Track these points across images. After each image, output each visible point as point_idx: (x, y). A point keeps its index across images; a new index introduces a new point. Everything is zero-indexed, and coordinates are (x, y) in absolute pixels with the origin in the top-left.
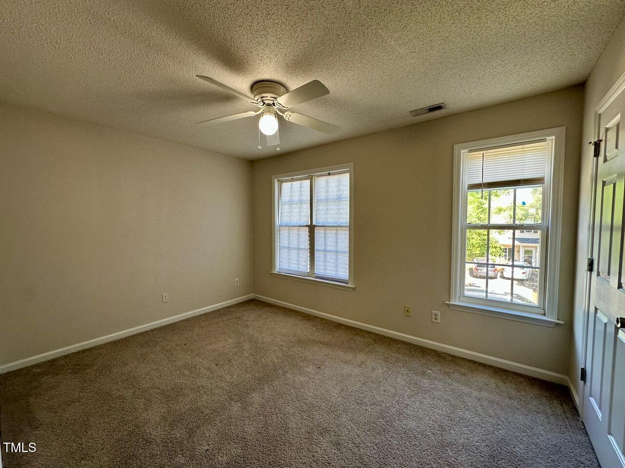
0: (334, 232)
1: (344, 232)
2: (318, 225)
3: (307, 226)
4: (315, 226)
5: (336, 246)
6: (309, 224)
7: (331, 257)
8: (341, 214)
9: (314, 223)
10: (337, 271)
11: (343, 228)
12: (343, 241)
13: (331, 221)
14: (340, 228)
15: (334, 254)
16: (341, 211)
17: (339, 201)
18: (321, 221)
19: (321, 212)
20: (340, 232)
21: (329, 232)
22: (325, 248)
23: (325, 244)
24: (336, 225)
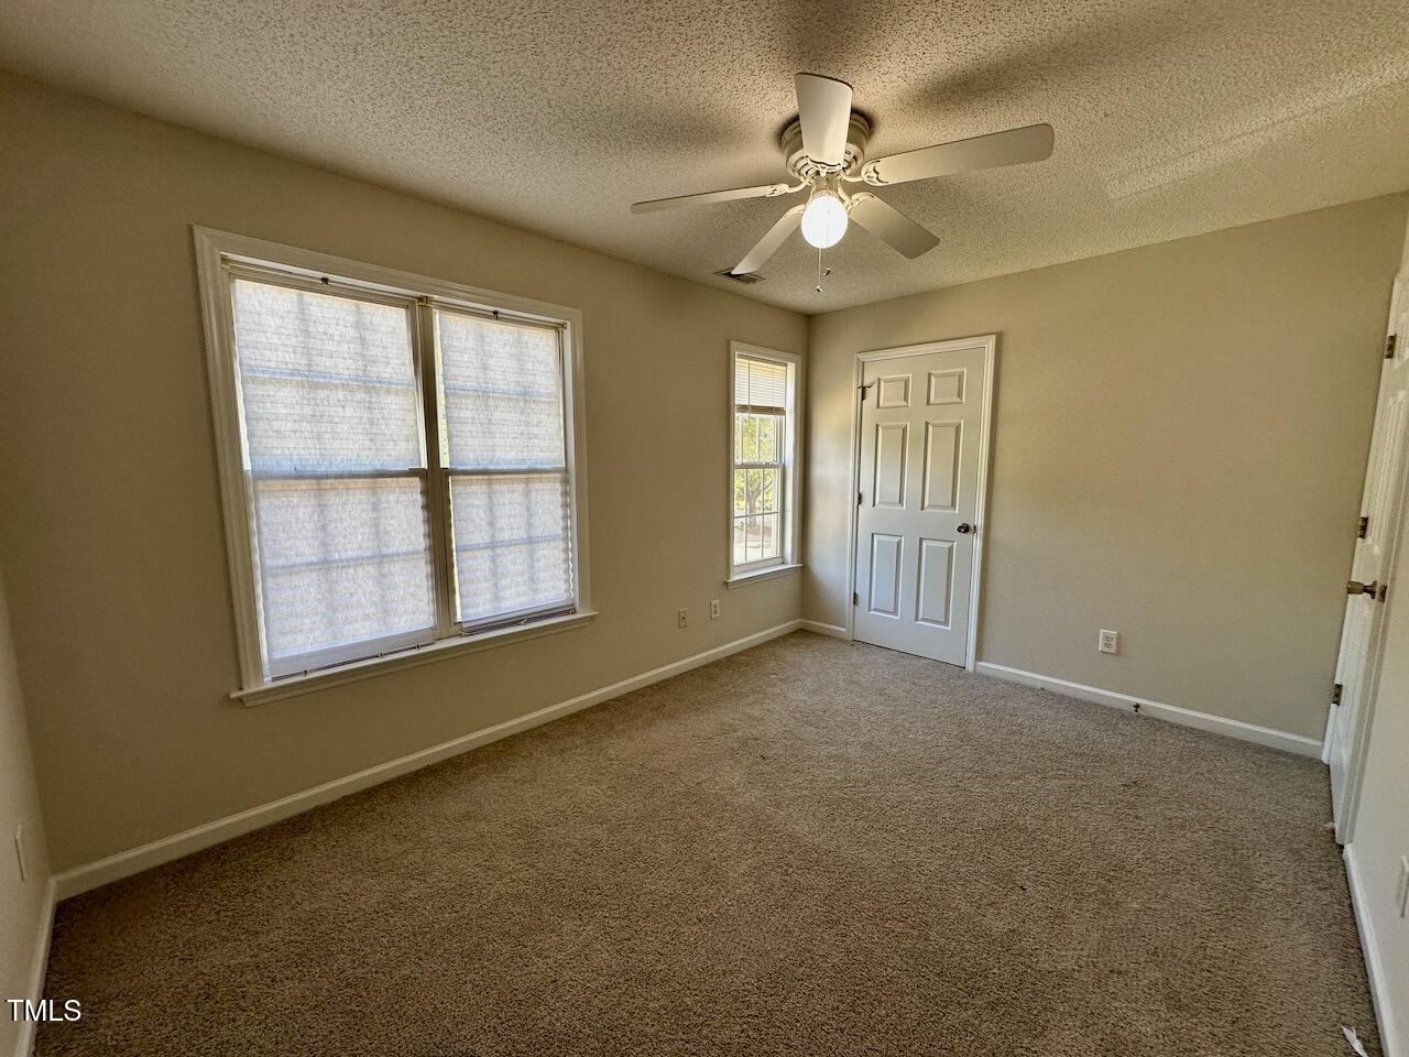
0: (520, 487)
1: (549, 486)
2: (459, 468)
3: (413, 473)
4: (447, 473)
5: (530, 525)
6: (424, 465)
7: (512, 561)
8: (536, 436)
9: (445, 462)
10: (536, 591)
11: (545, 476)
12: (549, 509)
13: (507, 453)
14: (536, 476)
15: (523, 548)
16: (536, 431)
17: (526, 401)
18: (471, 455)
19: (468, 428)
20: (538, 486)
21: (504, 487)
22: (493, 536)
23: (491, 524)
24: (523, 467)
